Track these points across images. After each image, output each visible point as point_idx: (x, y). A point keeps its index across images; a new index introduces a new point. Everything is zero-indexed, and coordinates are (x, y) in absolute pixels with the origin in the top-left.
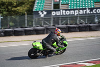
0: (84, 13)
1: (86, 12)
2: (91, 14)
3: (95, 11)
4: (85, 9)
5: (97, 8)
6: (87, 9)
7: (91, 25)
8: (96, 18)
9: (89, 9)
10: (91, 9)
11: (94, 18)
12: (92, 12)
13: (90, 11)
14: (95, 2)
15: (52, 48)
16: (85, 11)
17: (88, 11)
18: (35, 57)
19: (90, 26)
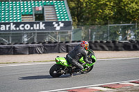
0: (7, 29)
1: (10, 27)
2: (16, 30)
3: (23, 27)
4: (9, 23)
5: (25, 23)
6: (12, 24)
7: (16, 46)
8: (25, 36)
9: (14, 23)
10: (17, 25)
11: (21, 36)
12: (18, 29)
13: (15, 27)
14: (23, 15)
15: (79, 64)
16: (8, 26)
17: (13, 27)
18: (58, 75)
19: (14, 48)
